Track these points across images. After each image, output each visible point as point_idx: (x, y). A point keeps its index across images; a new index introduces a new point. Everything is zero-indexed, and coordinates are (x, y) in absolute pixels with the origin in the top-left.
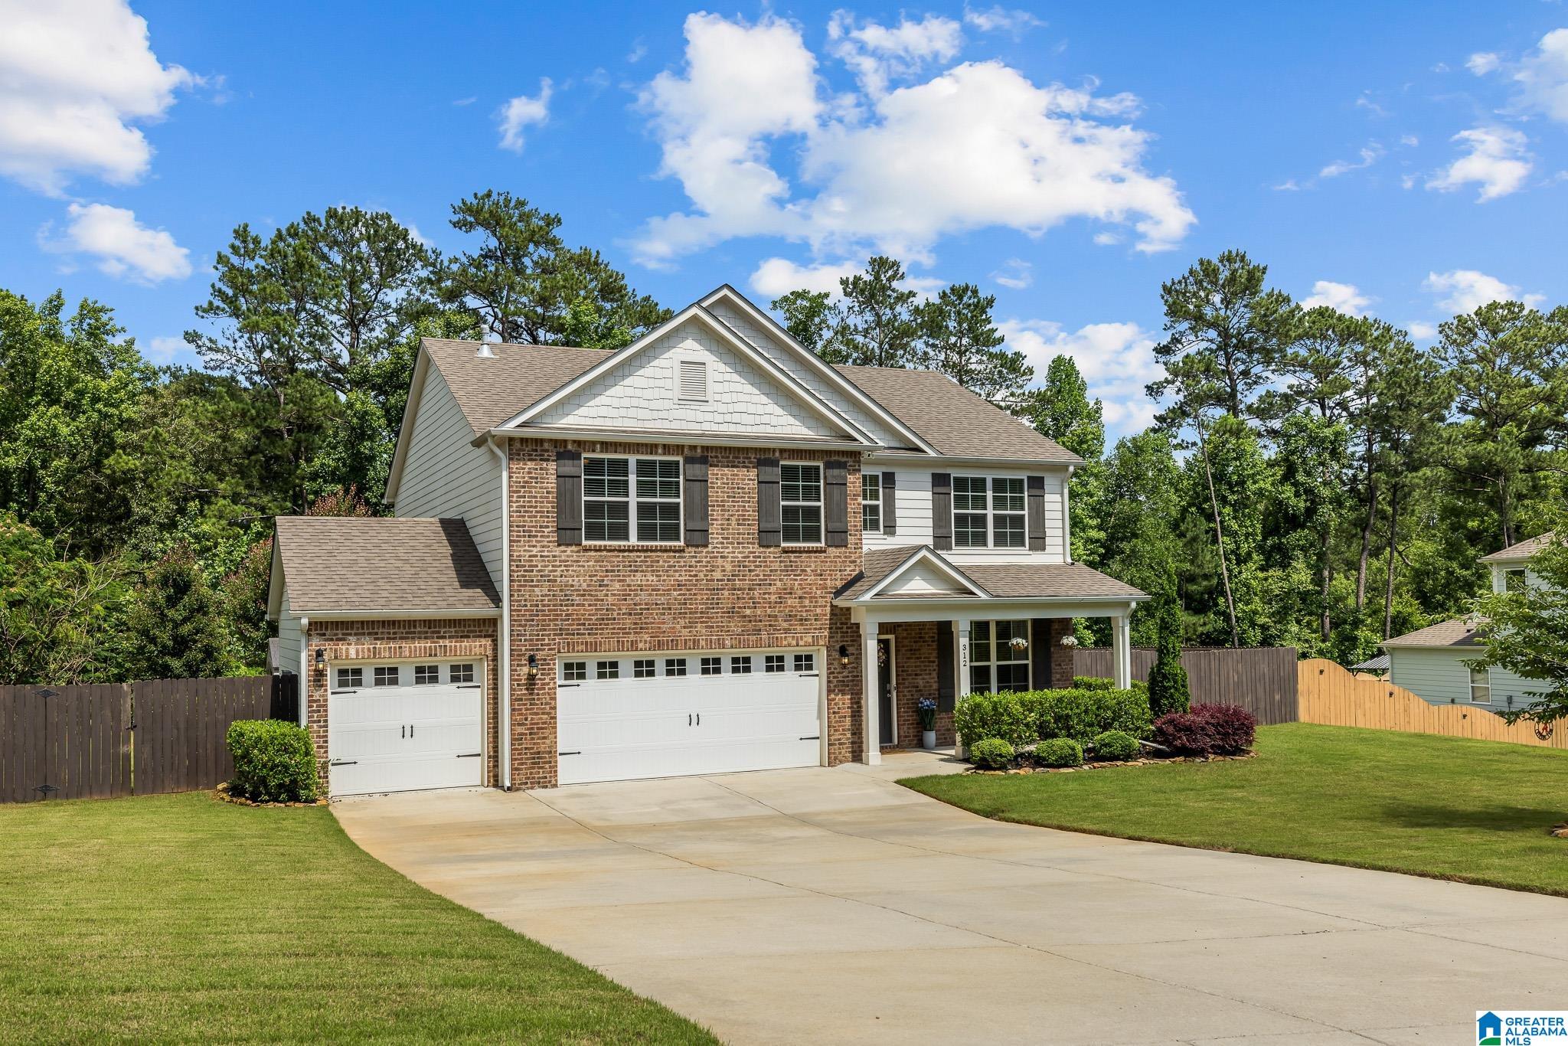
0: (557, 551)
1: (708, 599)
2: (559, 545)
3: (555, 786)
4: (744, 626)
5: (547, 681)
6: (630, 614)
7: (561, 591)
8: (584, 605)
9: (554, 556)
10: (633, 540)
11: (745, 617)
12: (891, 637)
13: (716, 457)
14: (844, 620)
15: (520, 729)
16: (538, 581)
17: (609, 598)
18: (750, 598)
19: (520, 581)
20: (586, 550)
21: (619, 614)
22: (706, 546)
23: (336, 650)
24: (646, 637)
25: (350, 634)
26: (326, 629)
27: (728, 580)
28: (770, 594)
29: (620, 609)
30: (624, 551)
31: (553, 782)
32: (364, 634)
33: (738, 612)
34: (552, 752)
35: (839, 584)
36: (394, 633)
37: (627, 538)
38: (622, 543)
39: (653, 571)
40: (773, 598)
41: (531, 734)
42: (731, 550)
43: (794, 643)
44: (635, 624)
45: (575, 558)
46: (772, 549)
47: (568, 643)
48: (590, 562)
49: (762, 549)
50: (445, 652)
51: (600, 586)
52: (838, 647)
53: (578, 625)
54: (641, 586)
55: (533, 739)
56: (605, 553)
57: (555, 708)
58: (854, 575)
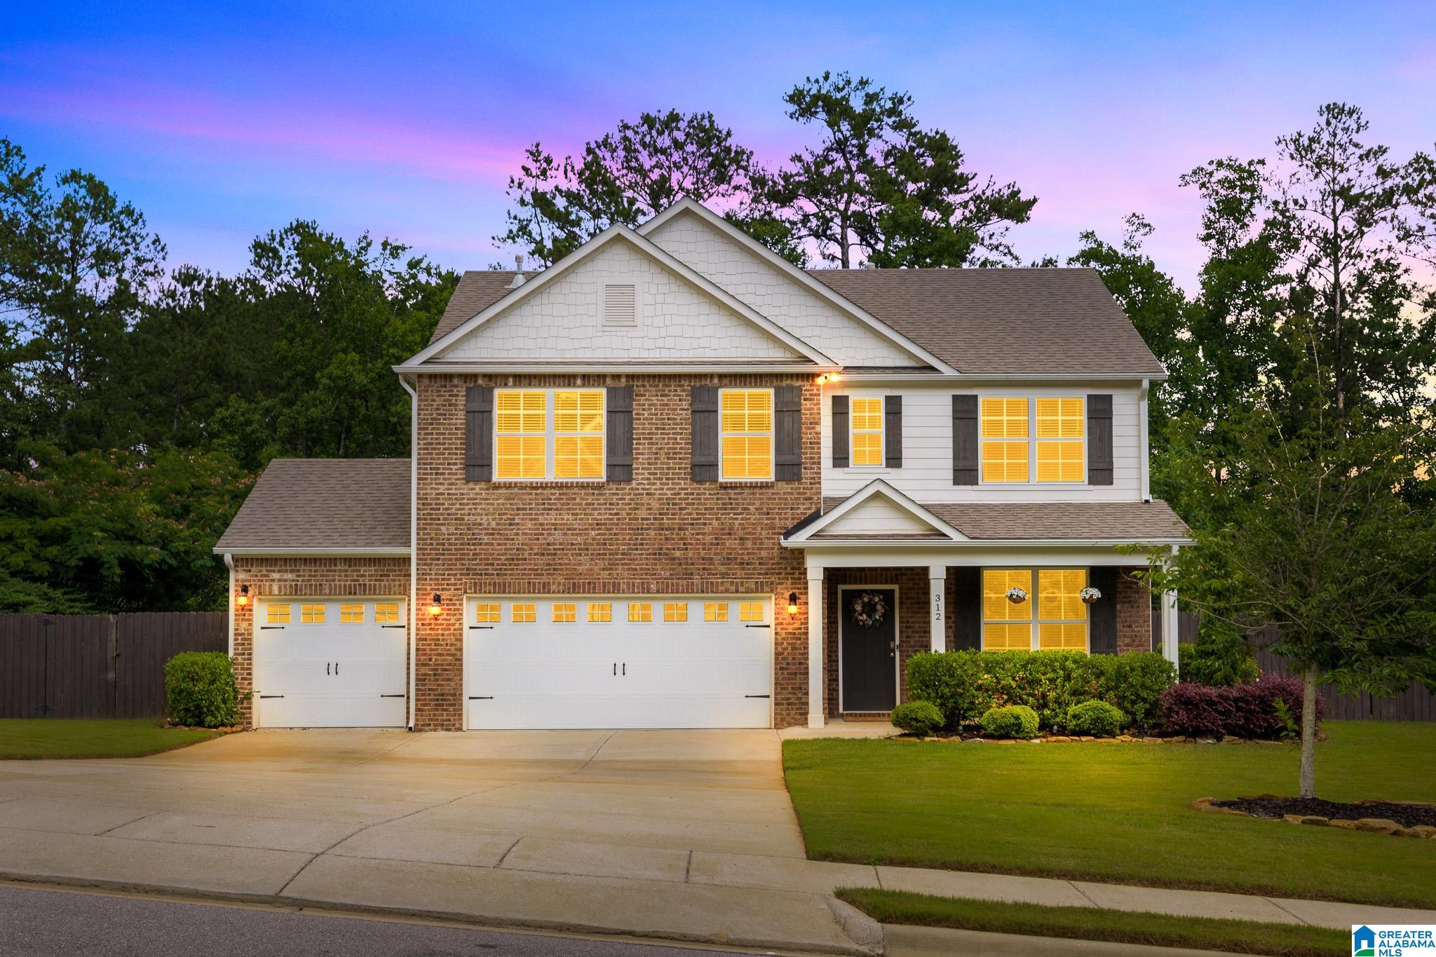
0: (467, 488)
1: (630, 539)
2: (468, 482)
3: (460, 729)
4: (673, 569)
5: (452, 621)
6: (543, 554)
7: (468, 529)
8: (492, 544)
9: (462, 494)
10: (549, 476)
11: (674, 559)
12: (893, 586)
13: (643, 386)
14: (796, 565)
15: (424, 670)
16: (445, 519)
17: (520, 537)
18: (681, 539)
19: (425, 519)
20: (497, 487)
21: (530, 554)
22: (628, 482)
23: (260, 586)
24: (561, 579)
25: (274, 571)
26: (252, 565)
27: (655, 519)
28: (704, 534)
29: (531, 549)
30: (537, 488)
31: (457, 726)
32: (286, 571)
33: (666, 554)
34: (457, 695)
35: (790, 524)
36: (315, 571)
37: (541, 475)
38: (535, 480)
39: (569, 509)
40: (708, 539)
41: (435, 675)
42: (658, 486)
43: (733, 588)
44: (548, 564)
45: (484, 496)
46: (707, 485)
47: (475, 583)
48: (499, 500)
49: (695, 486)
50: (365, 591)
51: (510, 524)
52: (788, 593)
53: (487, 564)
54: (556, 524)
55: (437, 680)
56: (516, 490)
57: (461, 650)
58: (809, 512)
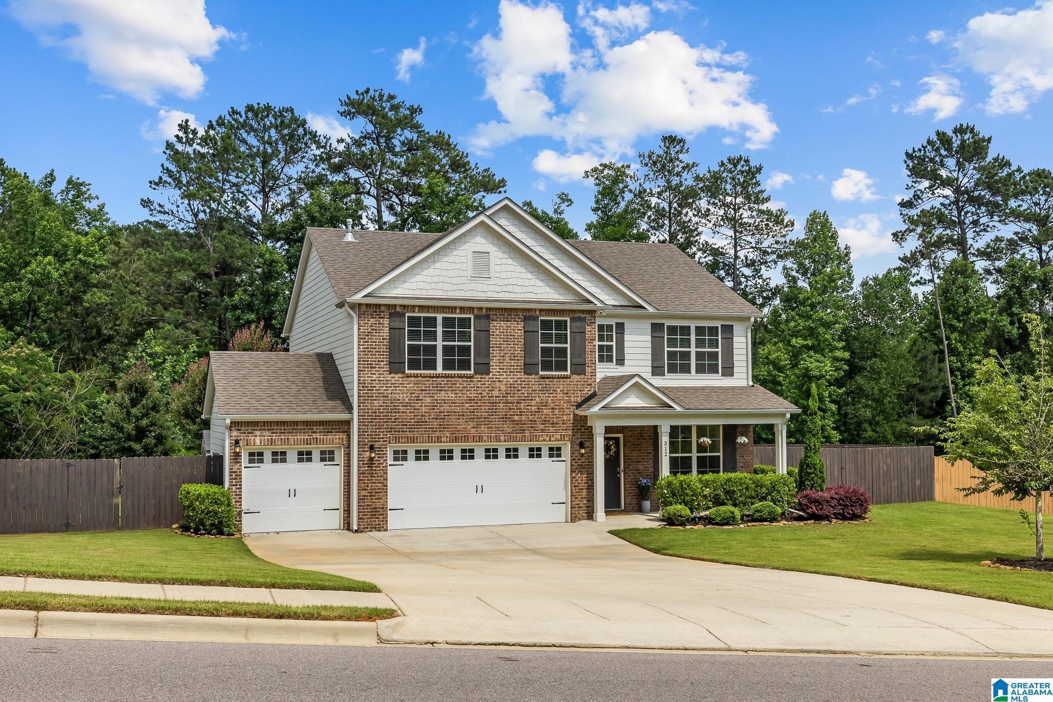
0: (389, 377)
1: (489, 409)
2: (390, 373)
3: (386, 530)
4: (514, 427)
5: (382, 462)
6: (437, 419)
7: (391, 403)
8: (406, 412)
9: (387, 381)
10: (440, 370)
11: (514, 421)
12: (621, 436)
13: (496, 315)
14: (582, 424)
15: (364, 493)
16: (376, 397)
17: (423, 408)
18: (518, 409)
19: (364, 397)
20: (408, 376)
21: (429, 419)
22: (488, 374)
23: (247, 440)
24: (448, 434)
25: (256, 430)
26: (242, 426)
27: (503, 397)
28: (531, 406)
29: (430, 415)
30: (433, 377)
31: (385, 528)
32: (265, 430)
33: (510, 418)
34: (384, 508)
35: (579, 400)
36: (284, 429)
37: (435, 369)
38: (432, 372)
39: (453, 390)
40: (534, 408)
41: (371, 496)
42: (505, 376)
43: (548, 439)
44: (440, 425)
45: (401, 382)
46: (533, 376)
47: (396, 437)
48: (410, 384)
49: (526, 376)
50: (317, 442)
51: (417, 400)
52: (578, 442)
53: (402, 425)
54: (445, 400)
55: (372, 499)
56: (420, 379)
57: (386, 479)
58: (590, 393)
